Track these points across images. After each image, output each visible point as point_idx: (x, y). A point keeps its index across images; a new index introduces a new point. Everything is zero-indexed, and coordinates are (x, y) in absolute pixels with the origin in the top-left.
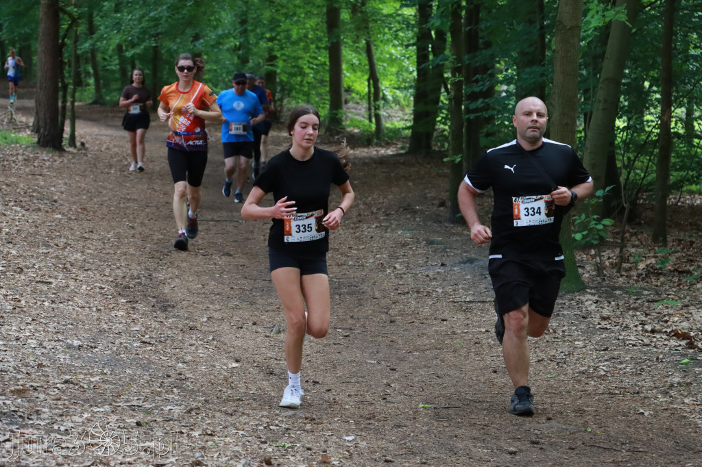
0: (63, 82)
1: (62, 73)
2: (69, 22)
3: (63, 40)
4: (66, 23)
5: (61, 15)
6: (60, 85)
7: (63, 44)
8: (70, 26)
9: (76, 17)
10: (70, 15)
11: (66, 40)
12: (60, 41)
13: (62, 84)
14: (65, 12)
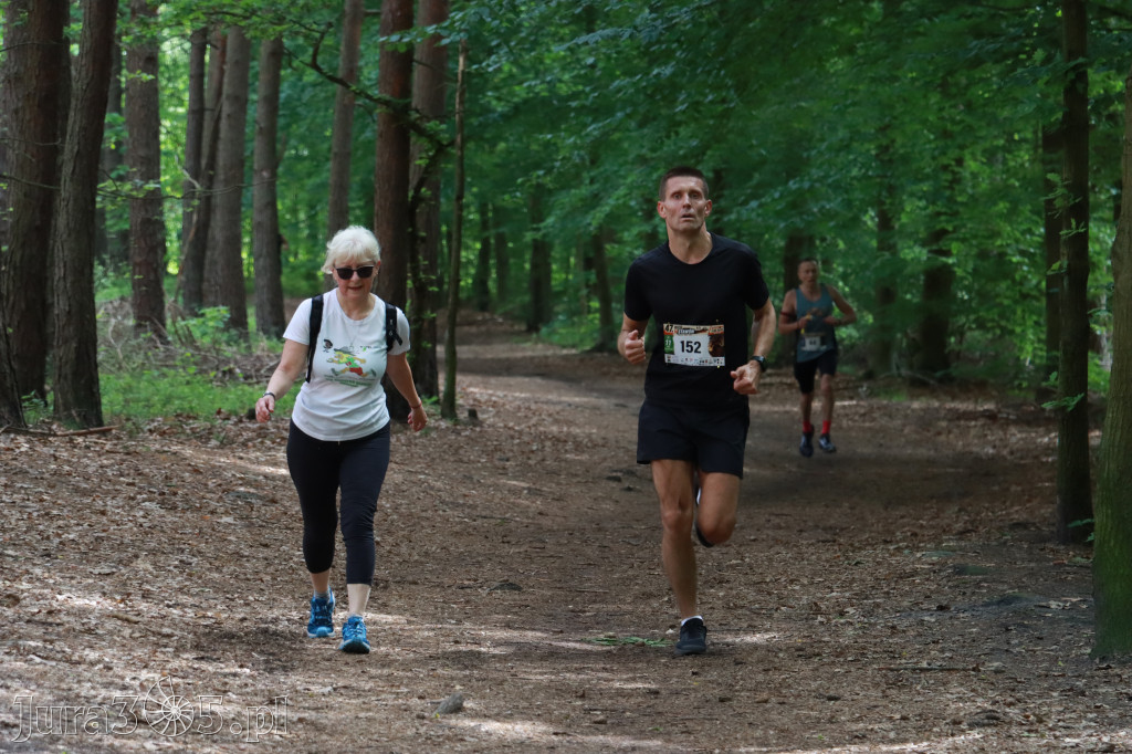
0: (416, 279)
1: (414, 259)
2: (431, 154)
3: (417, 190)
4: (424, 155)
5: (413, 139)
6: (410, 284)
7: (418, 199)
8: (433, 161)
9: (445, 143)
10: (432, 137)
11: (423, 190)
12: (411, 194)
13: (414, 282)
14: (421, 132)
